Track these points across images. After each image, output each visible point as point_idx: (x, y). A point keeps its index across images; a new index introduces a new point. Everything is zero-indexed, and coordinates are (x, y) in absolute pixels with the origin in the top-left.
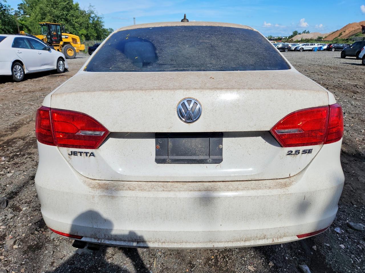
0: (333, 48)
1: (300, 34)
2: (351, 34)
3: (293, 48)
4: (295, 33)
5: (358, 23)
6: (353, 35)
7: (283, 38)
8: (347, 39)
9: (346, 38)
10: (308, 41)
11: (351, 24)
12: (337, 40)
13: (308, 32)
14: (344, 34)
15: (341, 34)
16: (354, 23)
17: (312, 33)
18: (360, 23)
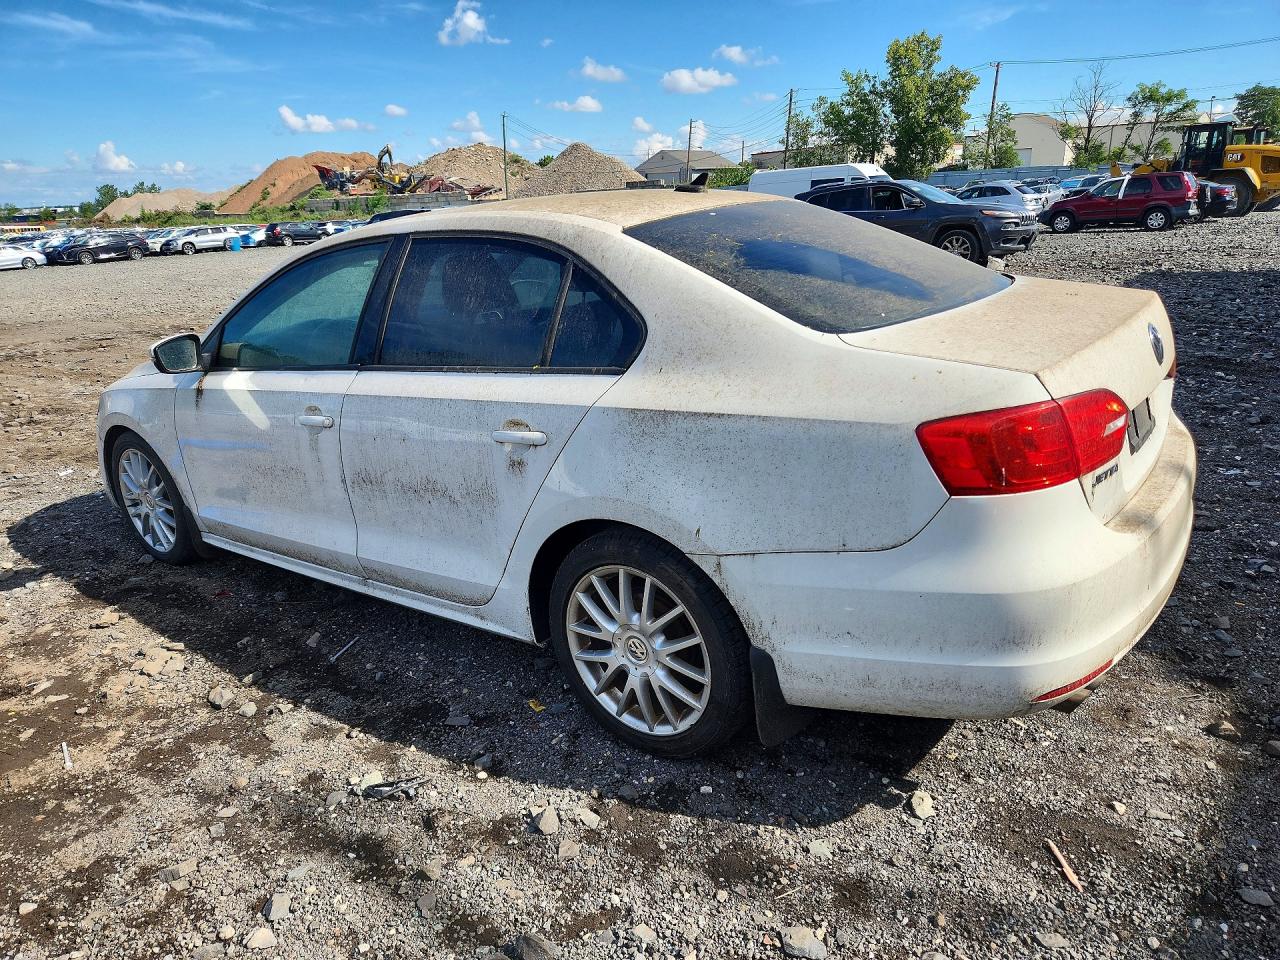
0: (286, 235)
1: (126, 195)
2: (296, 191)
3: (156, 244)
4: (109, 194)
5: (301, 159)
6: (302, 195)
7: (60, 210)
8: (293, 208)
9: (288, 206)
10: (170, 218)
11: (282, 162)
12: (264, 211)
13: (153, 189)
14: (274, 193)
15: (265, 194)
16: (289, 158)
17: (167, 192)
18: (306, 157)
